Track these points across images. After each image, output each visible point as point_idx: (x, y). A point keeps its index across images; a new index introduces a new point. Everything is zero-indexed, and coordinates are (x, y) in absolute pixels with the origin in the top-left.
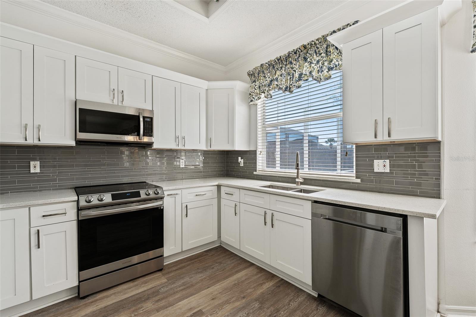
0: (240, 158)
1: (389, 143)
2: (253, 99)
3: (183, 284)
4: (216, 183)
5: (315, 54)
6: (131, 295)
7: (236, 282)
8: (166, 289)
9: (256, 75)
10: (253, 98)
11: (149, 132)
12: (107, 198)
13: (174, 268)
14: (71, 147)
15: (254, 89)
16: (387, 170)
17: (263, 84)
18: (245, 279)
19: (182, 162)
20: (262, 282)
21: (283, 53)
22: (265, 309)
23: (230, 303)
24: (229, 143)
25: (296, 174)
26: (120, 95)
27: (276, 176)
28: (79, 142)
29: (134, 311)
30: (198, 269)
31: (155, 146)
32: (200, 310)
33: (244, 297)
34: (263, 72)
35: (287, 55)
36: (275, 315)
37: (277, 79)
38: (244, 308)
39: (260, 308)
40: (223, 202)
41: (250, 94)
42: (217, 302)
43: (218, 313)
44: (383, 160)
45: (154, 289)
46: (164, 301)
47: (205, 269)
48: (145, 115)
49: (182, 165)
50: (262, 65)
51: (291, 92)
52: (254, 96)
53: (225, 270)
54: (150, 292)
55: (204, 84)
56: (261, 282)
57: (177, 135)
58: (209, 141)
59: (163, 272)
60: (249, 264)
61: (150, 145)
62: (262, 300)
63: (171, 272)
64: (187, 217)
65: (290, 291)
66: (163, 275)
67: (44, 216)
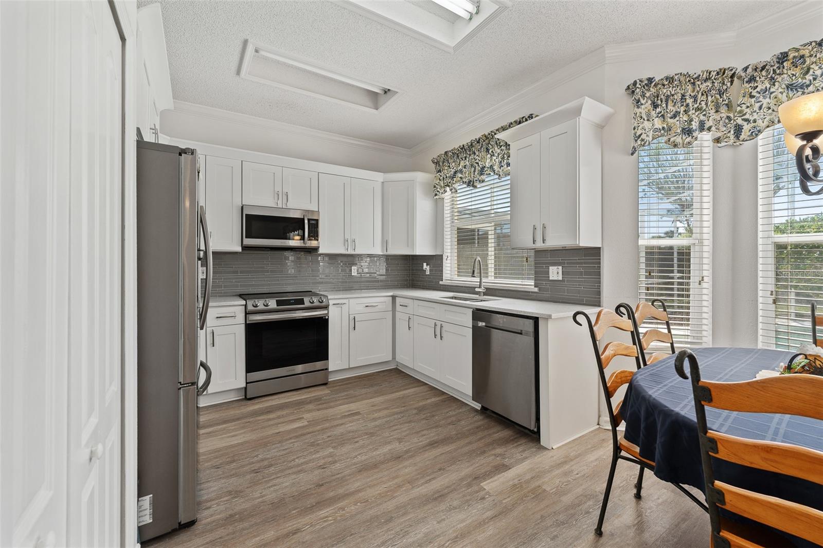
0: (425, 264)
1: (562, 248)
2: (438, 193)
3: (347, 395)
4: (391, 294)
5: (496, 146)
6: (294, 400)
7: (402, 396)
8: (328, 398)
9: (441, 164)
10: (438, 191)
11: (314, 234)
12: (273, 303)
13: (340, 384)
14: (236, 253)
15: (439, 181)
16: (560, 278)
17: (448, 175)
18: (412, 395)
19: (354, 269)
20: (429, 397)
21: (466, 141)
22: (421, 415)
23: (389, 409)
24: (408, 246)
25: (479, 283)
26: (285, 197)
27: (462, 287)
28: (245, 248)
30: (365, 385)
31: (321, 251)
32: (358, 412)
33: (404, 407)
34: (448, 161)
35: (469, 144)
36: (428, 418)
37: (461, 171)
38: (401, 413)
39: (417, 414)
40: (398, 315)
41: (435, 187)
42: (375, 408)
43: (374, 415)
44: (557, 267)
45: (316, 396)
46: (325, 405)
47: (372, 386)
48: (310, 218)
49: (354, 273)
50: (446, 152)
51: (475, 187)
52: (438, 190)
53: (392, 387)
54: (312, 398)
55: (379, 177)
56: (427, 398)
57: (346, 237)
58: (385, 243)
59: (328, 386)
60: (422, 384)
61: (316, 249)
62: (420, 410)
63: (336, 386)
64: (354, 329)
66: (328, 388)
67: (217, 318)
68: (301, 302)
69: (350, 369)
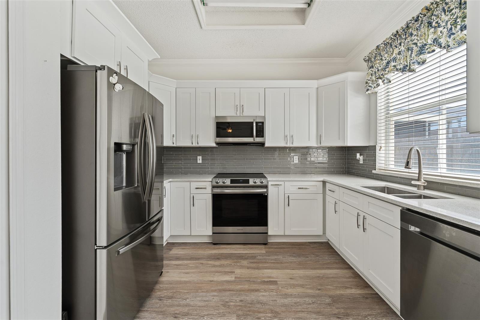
0: (358, 155)
2: (370, 88)
3: (275, 260)
4: (322, 179)
6: (238, 252)
7: (321, 275)
8: (261, 258)
9: (373, 60)
10: (370, 86)
12: (228, 182)
13: (275, 247)
15: (370, 76)
17: (380, 68)
18: (332, 277)
19: (296, 158)
20: (350, 286)
21: (399, 25)
22: (334, 308)
23: (304, 287)
24: (339, 139)
26: (241, 108)
28: (218, 144)
29: (235, 262)
30: (294, 253)
31: (267, 145)
32: (276, 281)
33: (319, 290)
34: (380, 54)
35: (404, 27)
36: (341, 316)
37: (395, 59)
38: (313, 296)
39: (329, 304)
40: (327, 197)
41: (367, 83)
42: (292, 282)
43: (288, 290)
45: (253, 254)
46: (255, 264)
47: (299, 256)
48: (256, 121)
49: (296, 161)
50: (378, 46)
51: (413, 71)
52: (370, 85)
53: (317, 263)
54: (250, 255)
55: (314, 84)
56: (348, 286)
57: (286, 134)
58: (319, 138)
59: (267, 246)
60: (347, 266)
61: (262, 144)
62: (336, 300)
63: (272, 248)
64: (289, 206)
65: (377, 307)
66: (265, 248)
67: (196, 188)
68: (248, 182)
69: (284, 236)
